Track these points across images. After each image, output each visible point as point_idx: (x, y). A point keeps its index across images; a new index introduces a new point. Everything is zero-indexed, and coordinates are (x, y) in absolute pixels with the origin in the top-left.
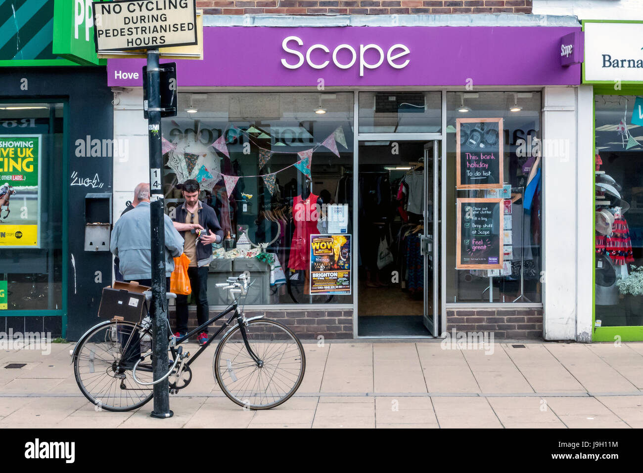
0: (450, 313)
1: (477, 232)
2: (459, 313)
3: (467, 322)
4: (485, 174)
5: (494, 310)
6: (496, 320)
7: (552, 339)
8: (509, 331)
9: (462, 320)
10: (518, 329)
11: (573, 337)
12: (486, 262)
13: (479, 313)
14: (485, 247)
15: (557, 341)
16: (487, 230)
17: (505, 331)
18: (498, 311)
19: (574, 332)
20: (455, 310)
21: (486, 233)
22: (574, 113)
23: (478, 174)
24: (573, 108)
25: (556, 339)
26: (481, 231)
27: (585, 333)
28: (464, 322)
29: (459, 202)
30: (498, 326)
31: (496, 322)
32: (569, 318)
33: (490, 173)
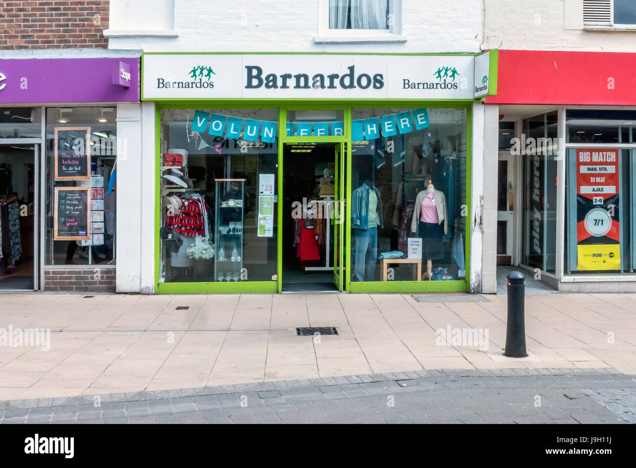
0: (47, 273)
1: (70, 212)
2: (54, 273)
3: (60, 279)
4: (76, 169)
5: (81, 270)
6: (82, 278)
7: (121, 292)
8: (92, 286)
9: (56, 278)
10: (99, 284)
11: (138, 291)
12: (78, 235)
13: (69, 273)
14: (76, 223)
15: (126, 293)
16: (77, 211)
17: (89, 286)
18: (84, 271)
19: (139, 287)
20: (51, 270)
21: (77, 213)
22: (139, 123)
23: (71, 169)
24: (139, 119)
25: (124, 292)
26: (73, 211)
27: (147, 287)
28: (58, 280)
29: (57, 190)
30: (84, 282)
31: (82, 279)
32: (135, 276)
33: (80, 168)
